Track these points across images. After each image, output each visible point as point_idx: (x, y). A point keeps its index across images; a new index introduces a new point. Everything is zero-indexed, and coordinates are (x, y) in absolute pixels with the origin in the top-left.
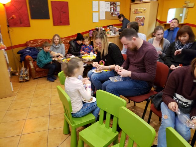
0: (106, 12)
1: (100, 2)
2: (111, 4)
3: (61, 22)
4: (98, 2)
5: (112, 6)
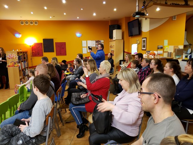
3: (61, 54)
4: (86, 41)
5: (97, 43)
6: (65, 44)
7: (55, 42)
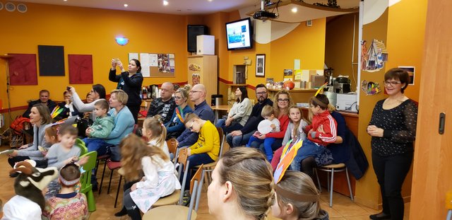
0: (151, 67)
1: (141, 54)
2: (159, 57)
3: (80, 80)
4: (137, 54)
5: (161, 59)
6: (90, 57)
7: (67, 52)
